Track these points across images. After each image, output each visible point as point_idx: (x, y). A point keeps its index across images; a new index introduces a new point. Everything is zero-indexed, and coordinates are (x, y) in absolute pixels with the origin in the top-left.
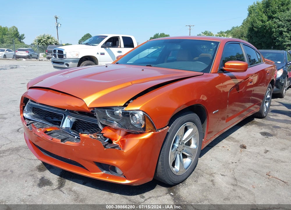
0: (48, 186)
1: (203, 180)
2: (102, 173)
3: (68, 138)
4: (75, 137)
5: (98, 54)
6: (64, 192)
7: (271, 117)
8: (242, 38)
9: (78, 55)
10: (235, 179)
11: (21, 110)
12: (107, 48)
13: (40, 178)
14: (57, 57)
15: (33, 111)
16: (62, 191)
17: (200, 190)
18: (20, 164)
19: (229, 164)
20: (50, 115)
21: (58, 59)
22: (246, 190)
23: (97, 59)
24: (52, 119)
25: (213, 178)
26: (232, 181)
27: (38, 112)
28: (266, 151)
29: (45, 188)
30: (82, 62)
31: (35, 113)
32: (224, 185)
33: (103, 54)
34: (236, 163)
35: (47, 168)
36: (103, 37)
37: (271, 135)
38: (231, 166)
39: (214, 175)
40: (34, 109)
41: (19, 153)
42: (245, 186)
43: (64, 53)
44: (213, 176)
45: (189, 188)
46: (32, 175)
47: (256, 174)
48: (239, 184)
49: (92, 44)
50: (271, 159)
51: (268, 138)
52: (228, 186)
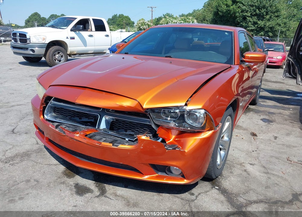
0: (89, 193)
1: (237, 171)
2: (157, 175)
3: (116, 140)
4: (125, 139)
5: (67, 38)
6: (111, 198)
7: (262, 103)
8: (204, 22)
9: (44, 39)
10: (264, 167)
11: (40, 111)
12: (77, 32)
13: (74, 185)
14: (19, 41)
15: (54, 112)
16: (107, 197)
17: (240, 181)
18: (41, 171)
19: (251, 152)
20: (77, 114)
21: (19, 44)
22: (278, 176)
23: (66, 44)
24: (80, 119)
25: (245, 168)
26: (263, 169)
27: (61, 112)
28: (276, 138)
29: (87, 196)
30: (50, 48)
31: (58, 113)
32: (258, 174)
33: (73, 38)
34: (256, 151)
35: (74, 172)
36: (72, 20)
37: (272, 122)
38: (254, 154)
39: (244, 164)
40: (55, 109)
41: (31, 159)
42: (276, 173)
43: (28, 37)
44: (243, 166)
45: (229, 180)
46: (63, 183)
47: (279, 160)
48: (269, 171)
49: (60, 27)
50: (283, 145)
51: (269, 124)
52: (262, 175)
